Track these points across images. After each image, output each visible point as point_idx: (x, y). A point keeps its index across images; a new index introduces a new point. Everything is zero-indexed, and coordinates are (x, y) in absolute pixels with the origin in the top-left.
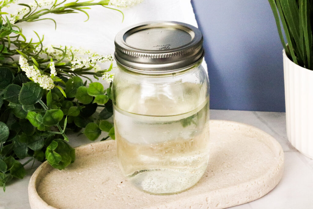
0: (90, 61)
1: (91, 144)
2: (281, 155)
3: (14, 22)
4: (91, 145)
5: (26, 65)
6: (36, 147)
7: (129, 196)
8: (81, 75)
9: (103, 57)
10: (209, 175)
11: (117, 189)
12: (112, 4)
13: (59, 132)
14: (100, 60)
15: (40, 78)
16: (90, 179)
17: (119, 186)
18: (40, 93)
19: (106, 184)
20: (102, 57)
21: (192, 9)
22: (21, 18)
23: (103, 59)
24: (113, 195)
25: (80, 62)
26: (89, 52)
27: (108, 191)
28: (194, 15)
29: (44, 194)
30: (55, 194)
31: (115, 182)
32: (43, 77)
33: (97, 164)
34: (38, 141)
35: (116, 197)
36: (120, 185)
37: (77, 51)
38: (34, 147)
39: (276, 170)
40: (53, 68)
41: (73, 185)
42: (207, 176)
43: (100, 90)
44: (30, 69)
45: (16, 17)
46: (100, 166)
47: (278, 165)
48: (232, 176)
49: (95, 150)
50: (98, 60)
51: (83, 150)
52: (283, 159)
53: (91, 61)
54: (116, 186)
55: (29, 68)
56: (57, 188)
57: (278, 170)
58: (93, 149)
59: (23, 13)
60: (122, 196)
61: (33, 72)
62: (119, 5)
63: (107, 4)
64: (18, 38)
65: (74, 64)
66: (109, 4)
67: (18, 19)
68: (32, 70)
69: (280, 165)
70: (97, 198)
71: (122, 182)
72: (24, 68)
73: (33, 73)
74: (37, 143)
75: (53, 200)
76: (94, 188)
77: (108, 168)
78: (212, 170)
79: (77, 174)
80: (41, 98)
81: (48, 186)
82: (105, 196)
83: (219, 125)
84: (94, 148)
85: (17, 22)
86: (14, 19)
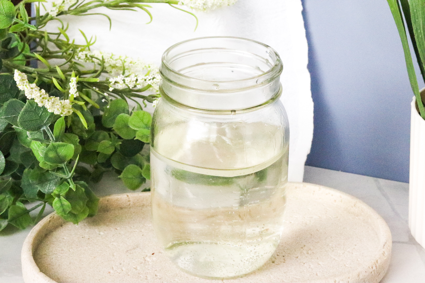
0: (135, 79)
1: (128, 194)
2: (385, 247)
3: (56, 14)
4: (128, 196)
5: (24, 83)
6: (47, 188)
7: (157, 274)
8: (130, 98)
9: (155, 77)
10: (277, 262)
11: (144, 262)
12: (183, 4)
13: (65, 174)
14: (150, 80)
15: (46, 100)
16: (111, 243)
17: (147, 259)
18: (49, 118)
19: (130, 253)
20: (153, 76)
21: (302, 22)
22: (66, 8)
23: (155, 80)
24: (134, 270)
25: (122, 80)
26: (149, 67)
27: (130, 264)
28: (304, 31)
29: (45, 254)
30: (59, 256)
31: (145, 253)
32: (51, 99)
33: (129, 223)
34: (52, 181)
35: (139, 273)
36: (150, 257)
37: (134, 64)
38: (45, 189)
39: (371, 268)
40: (73, 86)
41: (87, 248)
42: (273, 262)
43: (146, 123)
44: (29, 88)
45: (60, 7)
46: (132, 227)
47: (377, 261)
48: (309, 268)
49: (131, 203)
50: (147, 80)
51: (115, 201)
52: (386, 254)
53: (137, 80)
54: (144, 258)
55: (28, 86)
56: (64, 250)
57: (374, 268)
58: (129, 201)
59: (69, 3)
60: (148, 273)
61: (34, 92)
62: (193, 6)
63: (176, 3)
64: (58, 37)
65: (113, 82)
66: (179, 3)
67: (63, 10)
68: (34, 90)
69: (379, 262)
70: (112, 271)
71: (153, 254)
72: (22, 86)
73: (35, 94)
74: (50, 184)
75: (53, 265)
76: (113, 256)
77: (141, 231)
78: (284, 255)
79: (98, 232)
80: (49, 125)
81: (53, 244)
82: (124, 269)
83: (314, 191)
84: (131, 199)
85: (61, 13)
86: (56, 9)
